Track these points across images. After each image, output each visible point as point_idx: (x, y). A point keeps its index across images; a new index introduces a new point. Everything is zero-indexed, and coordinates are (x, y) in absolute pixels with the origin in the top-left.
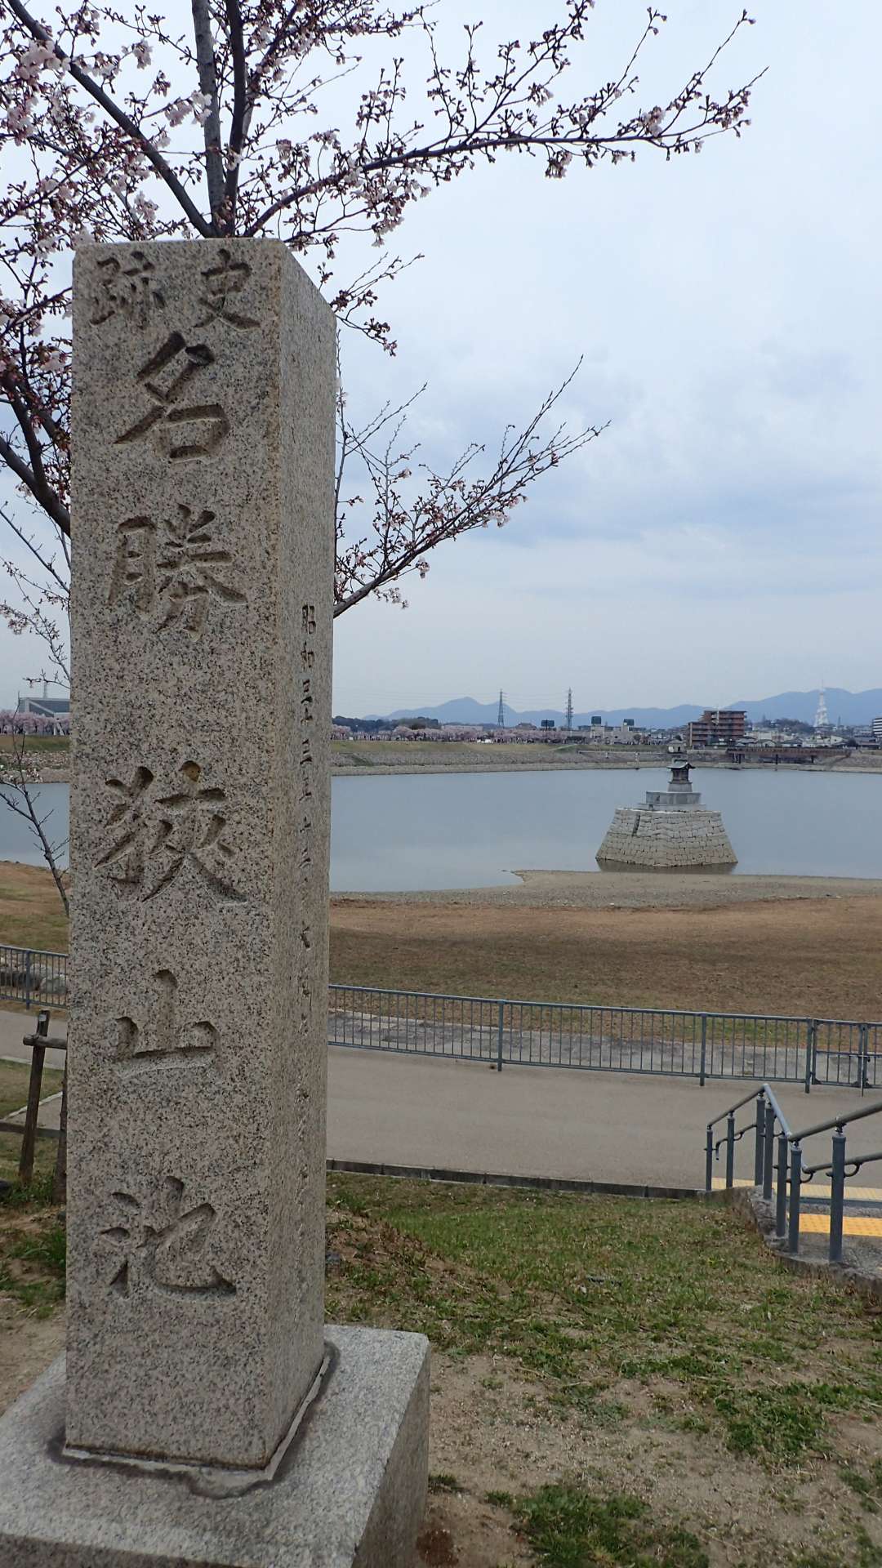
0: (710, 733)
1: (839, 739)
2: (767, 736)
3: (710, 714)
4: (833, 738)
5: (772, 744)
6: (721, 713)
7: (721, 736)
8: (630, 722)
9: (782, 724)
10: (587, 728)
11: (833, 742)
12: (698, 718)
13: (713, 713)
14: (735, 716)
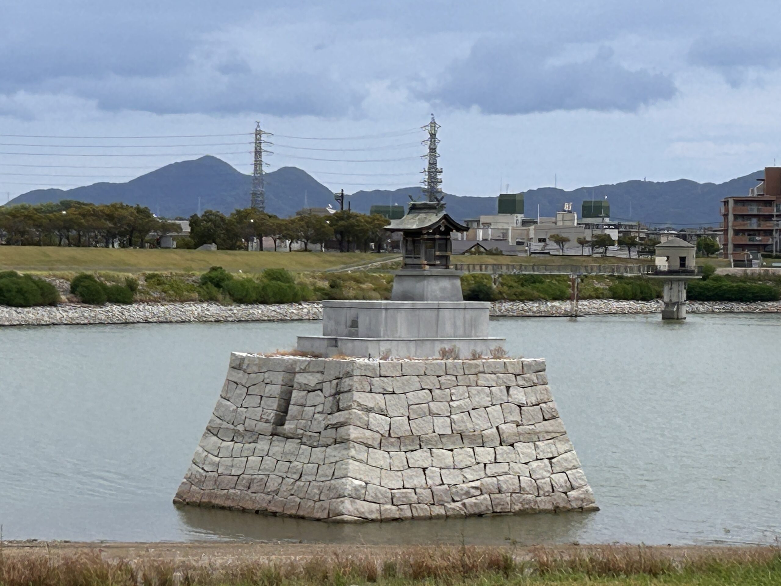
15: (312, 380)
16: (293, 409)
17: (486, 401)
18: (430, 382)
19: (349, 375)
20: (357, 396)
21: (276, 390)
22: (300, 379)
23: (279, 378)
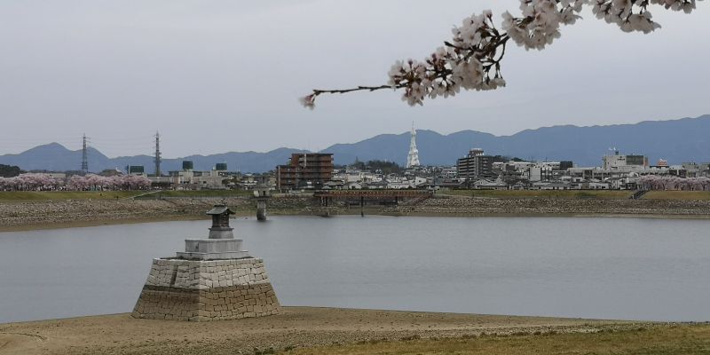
0: (298, 176)
1: (424, 180)
2: (355, 179)
3: (297, 157)
4: (418, 179)
5: (358, 187)
6: (308, 155)
7: (309, 179)
8: (220, 167)
9: (374, 166)
10: (176, 174)
11: (417, 183)
12: (286, 161)
13: (302, 156)
14: (323, 159)
15: (185, 268)
16: (177, 279)
17: (244, 273)
18: (226, 268)
19: (199, 267)
20: (201, 274)
21: (171, 271)
22: (180, 268)
23: (172, 268)
